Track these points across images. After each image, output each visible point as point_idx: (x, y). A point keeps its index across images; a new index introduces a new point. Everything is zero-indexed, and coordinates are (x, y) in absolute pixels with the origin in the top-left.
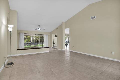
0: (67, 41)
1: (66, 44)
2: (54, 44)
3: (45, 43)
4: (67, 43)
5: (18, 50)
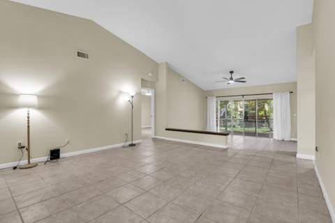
5: (167, 129)
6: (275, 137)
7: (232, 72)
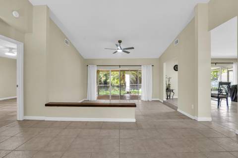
0: (221, 84)
1: (217, 92)
2: (168, 90)
3: (142, 87)
4: (220, 90)
5: (47, 105)
6: (143, 98)
7: (120, 42)
